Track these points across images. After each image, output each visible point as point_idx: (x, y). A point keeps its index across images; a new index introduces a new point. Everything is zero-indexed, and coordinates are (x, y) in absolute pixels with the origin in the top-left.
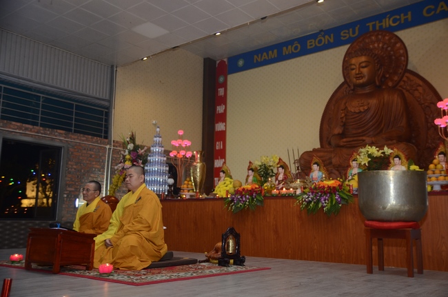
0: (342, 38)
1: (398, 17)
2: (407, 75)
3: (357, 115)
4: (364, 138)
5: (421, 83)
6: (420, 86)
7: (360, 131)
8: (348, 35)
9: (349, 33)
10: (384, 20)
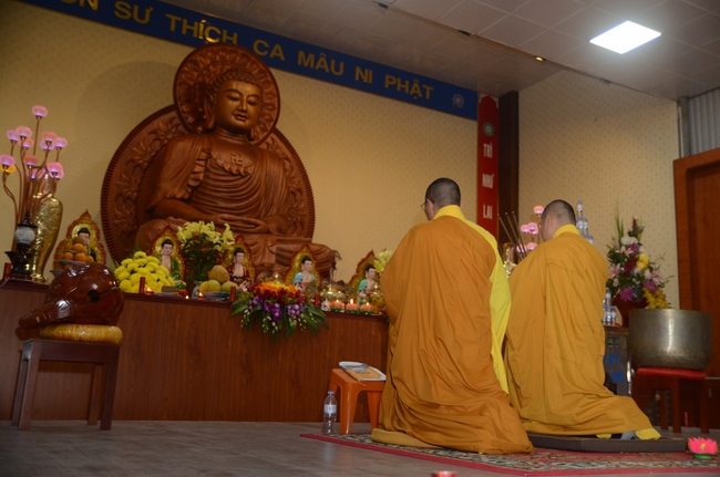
0: (117, 13)
1: (218, 32)
2: (272, 135)
3: (231, 178)
4: (258, 221)
5: (289, 155)
6: (288, 159)
7: (233, 205)
8: (129, 14)
9: (132, 11)
10: (196, 24)
